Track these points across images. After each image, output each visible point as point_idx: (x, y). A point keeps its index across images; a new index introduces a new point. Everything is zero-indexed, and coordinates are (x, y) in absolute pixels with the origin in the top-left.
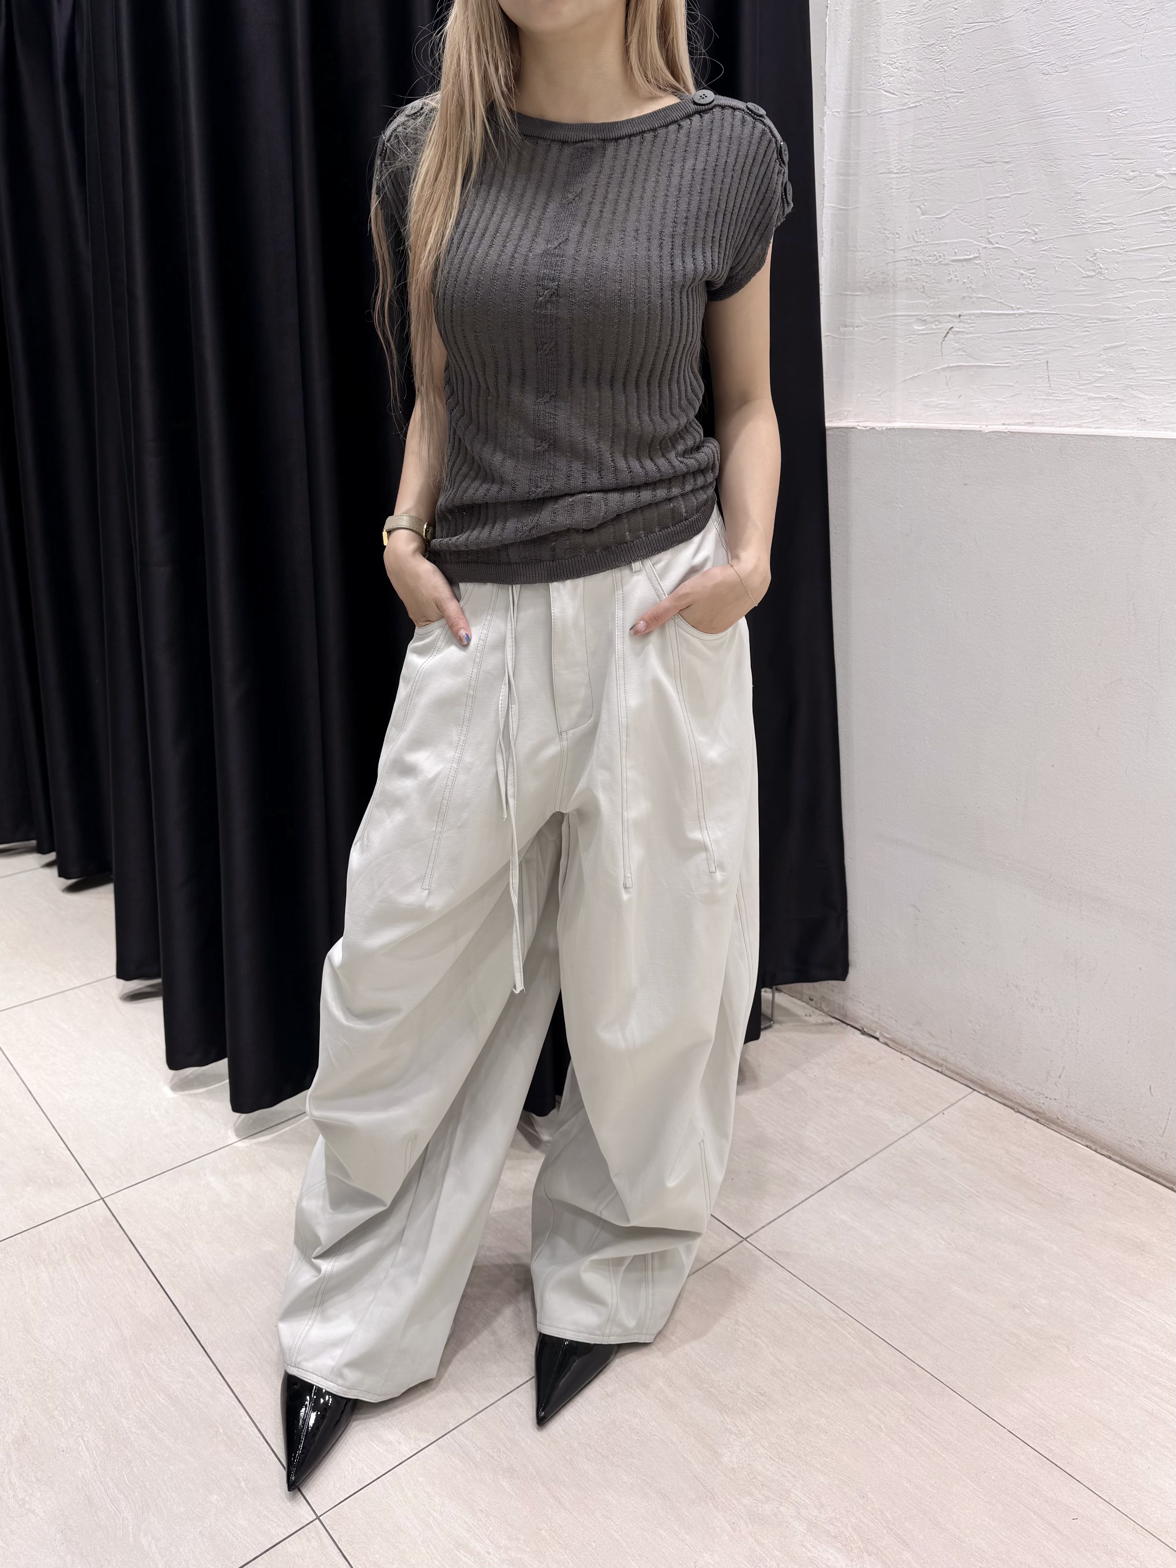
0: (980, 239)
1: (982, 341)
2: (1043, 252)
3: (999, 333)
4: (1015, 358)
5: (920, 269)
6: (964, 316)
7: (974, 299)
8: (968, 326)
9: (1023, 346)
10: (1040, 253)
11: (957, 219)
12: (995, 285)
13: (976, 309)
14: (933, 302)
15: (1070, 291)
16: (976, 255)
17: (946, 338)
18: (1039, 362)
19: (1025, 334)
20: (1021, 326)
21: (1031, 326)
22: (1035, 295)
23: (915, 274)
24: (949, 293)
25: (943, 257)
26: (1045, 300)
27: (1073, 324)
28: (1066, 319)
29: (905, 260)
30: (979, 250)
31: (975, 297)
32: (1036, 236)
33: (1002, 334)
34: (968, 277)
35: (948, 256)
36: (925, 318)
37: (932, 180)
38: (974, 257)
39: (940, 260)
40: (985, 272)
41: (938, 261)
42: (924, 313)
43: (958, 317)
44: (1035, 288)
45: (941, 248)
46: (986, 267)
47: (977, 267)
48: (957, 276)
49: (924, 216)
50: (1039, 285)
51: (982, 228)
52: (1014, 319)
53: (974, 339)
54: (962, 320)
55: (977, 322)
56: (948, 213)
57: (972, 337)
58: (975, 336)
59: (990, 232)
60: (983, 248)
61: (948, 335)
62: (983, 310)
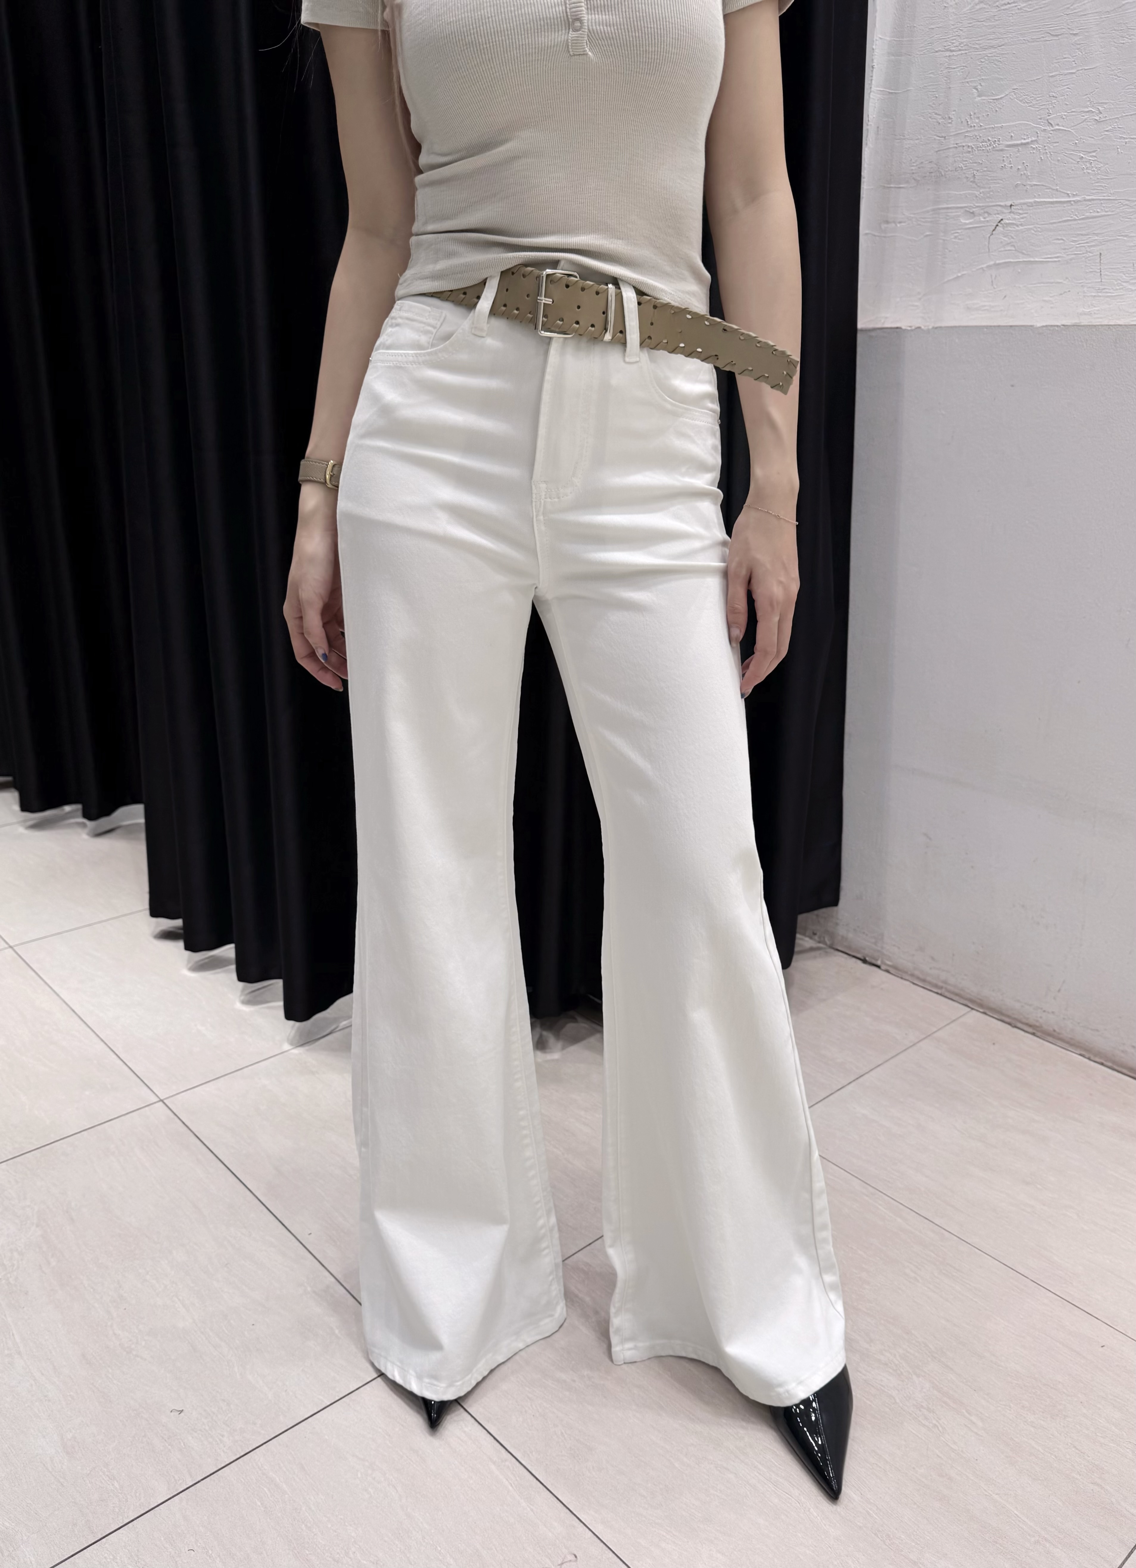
0: (1039, 120)
1: (1033, 234)
2: (1106, 133)
3: (1052, 223)
4: (1067, 251)
5: (971, 156)
6: (1016, 205)
7: (1027, 187)
8: (1019, 217)
9: (1075, 237)
10: (1102, 134)
11: (1015, 100)
12: (1052, 170)
13: (1030, 198)
14: (983, 192)
16: (1034, 139)
17: (994, 232)
18: (1091, 254)
19: (1078, 223)
20: (1076, 215)
21: (1088, 214)
22: (1094, 180)
23: (966, 162)
24: (1002, 182)
25: (997, 142)
26: (1103, 185)
27: (1133, 210)
28: (1124, 205)
29: (956, 147)
30: (1037, 132)
31: (1030, 184)
32: (1100, 116)
33: (1055, 225)
34: (1024, 163)
35: (1002, 141)
36: (974, 210)
37: (992, 57)
38: (1032, 141)
39: (994, 146)
40: (1042, 156)
41: (992, 147)
42: (972, 205)
43: (1009, 208)
44: (1094, 172)
45: (996, 132)
46: (1044, 151)
47: (1034, 151)
48: (1012, 162)
49: (980, 97)
50: (1099, 169)
51: (1042, 109)
52: (1069, 207)
53: (1024, 231)
54: (1013, 210)
55: (1029, 211)
56: (1007, 93)
57: (1021, 230)
58: (1025, 229)
59: (1051, 112)
60: (1042, 131)
61: (997, 227)
62: (1037, 198)
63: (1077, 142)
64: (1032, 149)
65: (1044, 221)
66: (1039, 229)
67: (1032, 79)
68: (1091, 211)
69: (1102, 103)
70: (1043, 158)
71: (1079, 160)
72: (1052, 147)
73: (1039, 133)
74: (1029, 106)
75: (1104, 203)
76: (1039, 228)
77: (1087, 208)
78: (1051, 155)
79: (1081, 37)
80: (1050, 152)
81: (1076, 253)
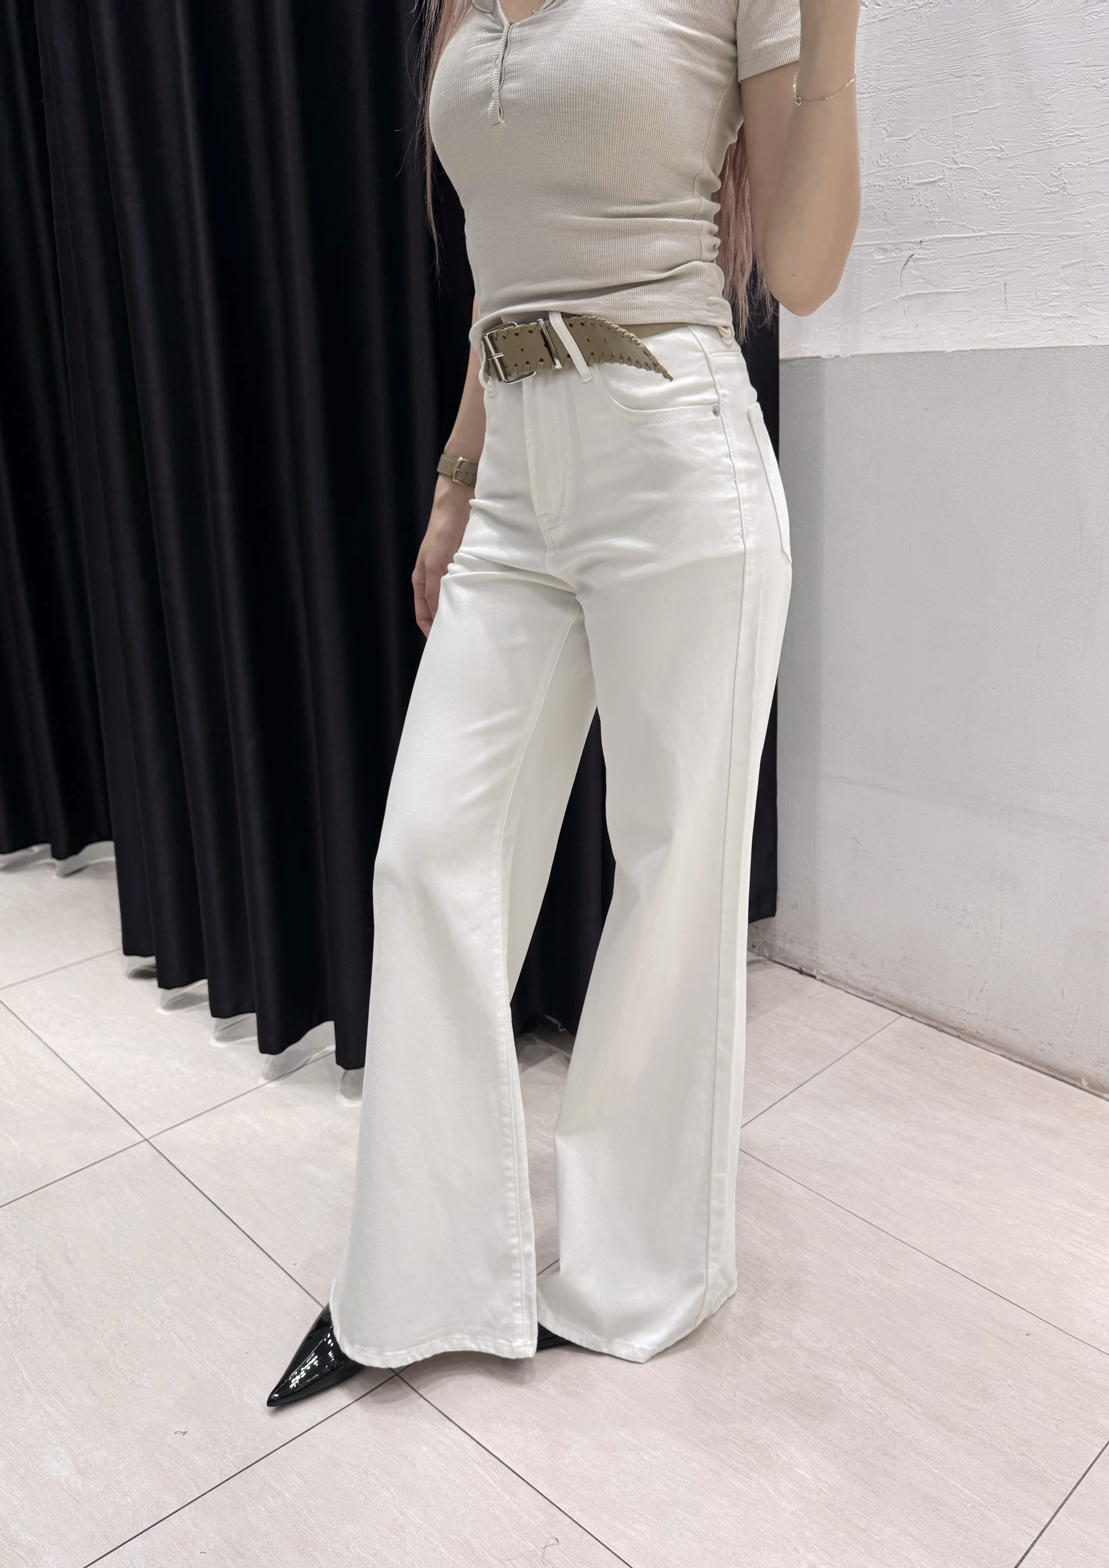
0: (946, 159)
1: (942, 267)
2: (1008, 170)
3: (959, 257)
4: (974, 282)
5: (883, 195)
6: (925, 242)
7: (937, 224)
8: (928, 252)
9: (982, 269)
10: (1005, 171)
11: (923, 140)
12: (958, 207)
13: (939, 234)
14: (894, 229)
15: (1032, 209)
16: (940, 177)
17: (906, 267)
18: (997, 285)
19: (984, 257)
20: (982, 249)
21: (992, 248)
22: (998, 216)
23: (878, 201)
24: (911, 219)
25: (906, 181)
26: (1007, 220)
27: (1035, 243)
28: (1026, 239)
29: (868, 187)
30: (944, 171)
31: (938, 221)
32: (1003, 153)
33: (962, 259)
34: (932, 201)
35: (912, 180)
36: (886, 246)
37: (899, 98)
38: (939, 179)
39: (904, 184)
40: (948, 194)
41: (902, 186)
42: (884, 242)
43: (919, 244)
44: (997, 208)
45: (905, 171)
46: (950, 189)
47: (942, 189)
48: (921, 200)
49: (890, 138)
50: (1002, 205)
51: (948, 148)
52: (975, 242)
53: (933, 266)
54: (923, 246)
55: (938, 247)
56: (914, 133)
57: (931, 264)
58: (934, 263)
59: (956, 151)
60: (948, 169)
61: (908, 262)
62: (945, 234)
63: (981, 179)
64: (939, 187)
65: (952, 256)
66: (947, 263)
67: (938, 120)
68: (996, 245)
69: (1004, 141)
70: (949, 195)
71: (983, 197)
72: (958, 185)
73: (945, 171)
74: (936, 146)
75: (1008, 238)
76: (947, 261)
77: (992, 242)
78: (957, 192)
79: (982, 78)
80: (956, 189)
81: (983, 283)
